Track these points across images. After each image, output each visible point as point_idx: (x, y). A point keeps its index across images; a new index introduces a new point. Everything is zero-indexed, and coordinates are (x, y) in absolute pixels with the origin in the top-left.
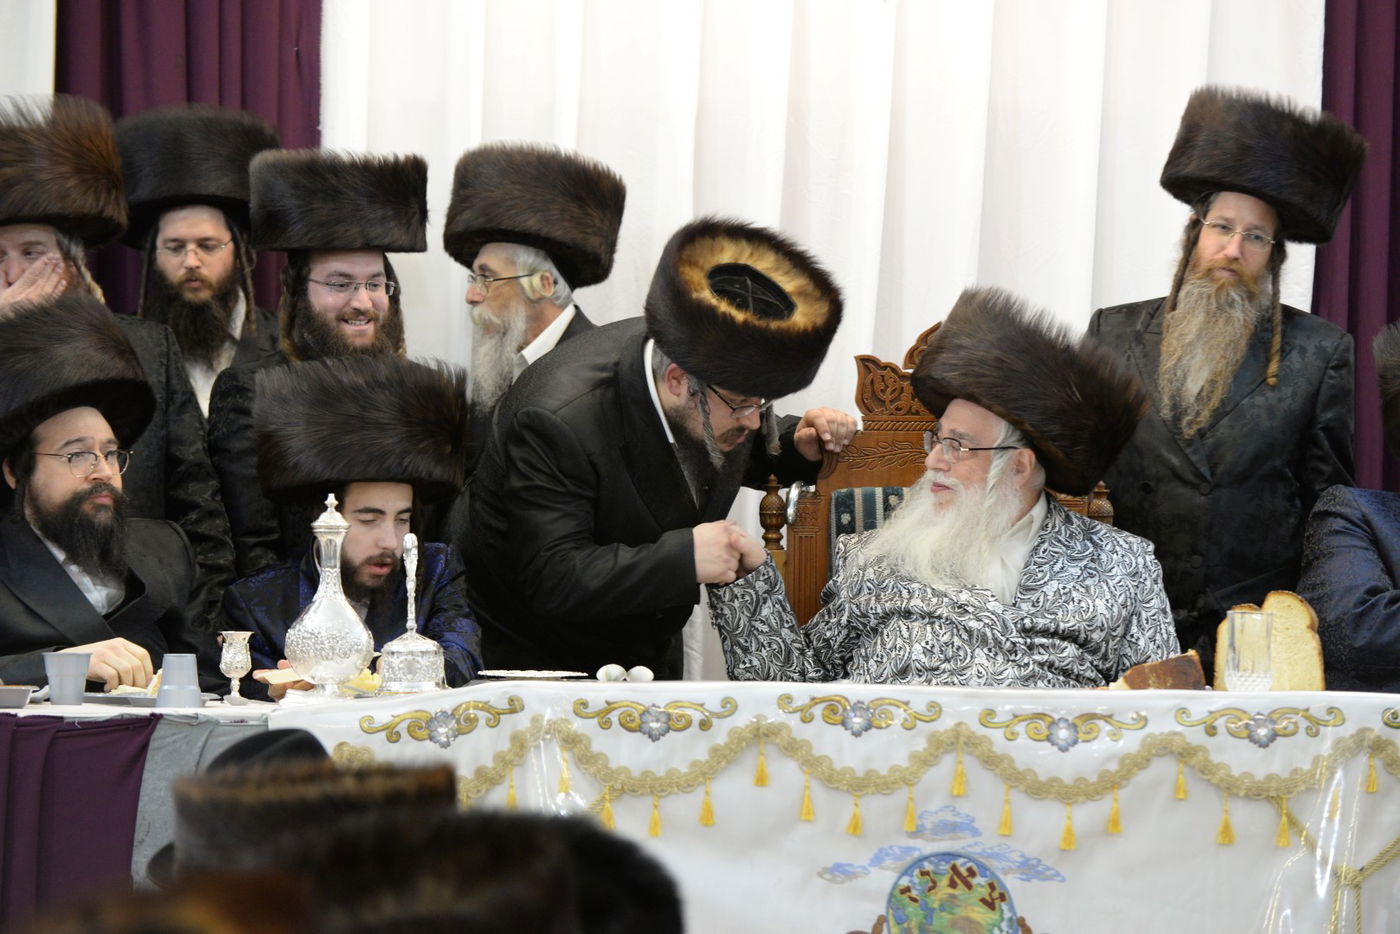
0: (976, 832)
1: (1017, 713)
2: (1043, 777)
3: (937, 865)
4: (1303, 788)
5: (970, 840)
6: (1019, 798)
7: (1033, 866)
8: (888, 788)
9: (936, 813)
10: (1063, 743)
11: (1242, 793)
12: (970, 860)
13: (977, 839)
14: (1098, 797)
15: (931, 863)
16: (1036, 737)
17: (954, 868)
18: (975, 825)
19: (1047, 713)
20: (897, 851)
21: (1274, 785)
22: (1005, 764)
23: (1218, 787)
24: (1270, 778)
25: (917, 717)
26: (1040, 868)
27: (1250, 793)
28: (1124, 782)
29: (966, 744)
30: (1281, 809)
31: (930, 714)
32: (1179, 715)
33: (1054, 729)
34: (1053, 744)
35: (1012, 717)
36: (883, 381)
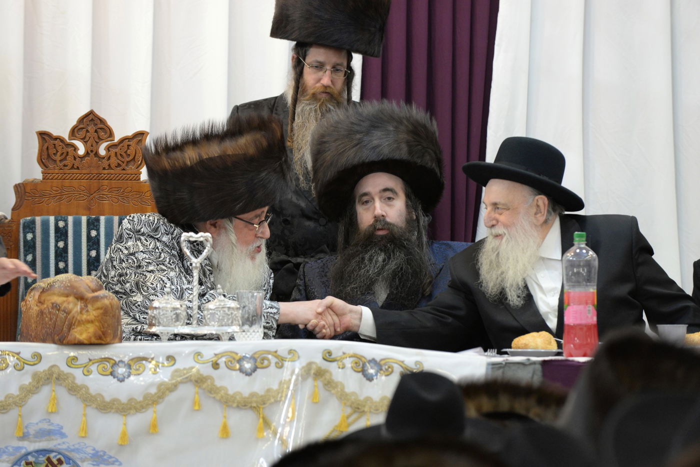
0: (63, 435)
1: (91, 358)
2: (108, 399)
3: (37, 458)
4: (272, 400)
5: (60, 441)
6: (91, 412)
7: (101, 456)
8: (4, 409)
9: (37, 424)
10: (121, 377)
11: (235, 405)
12: (60, 453)
13: (64, 440)
14: (144, 410)
15: (33, 456)
16: (104, 373)
17: (49, 460)
18: (63, 431)
19: (111, 357)
20: (11, 450)
21: (254, 399)
22: (83, 391)
23: (220, 401)
24: (253, 395)
25: (25, 363)
26: (105, 457)
27: (240, 405)
28: (161, 400)
29: (57, 379)
30: (260, 414)
31: (34, 360)
32: (196, 356)
33: (116, 368)
34: (114, 378)
35: (88, 361)
36: (55, 147)
